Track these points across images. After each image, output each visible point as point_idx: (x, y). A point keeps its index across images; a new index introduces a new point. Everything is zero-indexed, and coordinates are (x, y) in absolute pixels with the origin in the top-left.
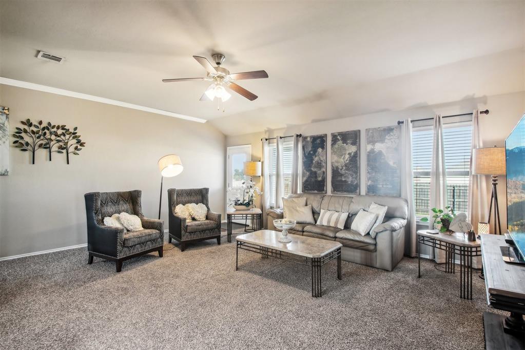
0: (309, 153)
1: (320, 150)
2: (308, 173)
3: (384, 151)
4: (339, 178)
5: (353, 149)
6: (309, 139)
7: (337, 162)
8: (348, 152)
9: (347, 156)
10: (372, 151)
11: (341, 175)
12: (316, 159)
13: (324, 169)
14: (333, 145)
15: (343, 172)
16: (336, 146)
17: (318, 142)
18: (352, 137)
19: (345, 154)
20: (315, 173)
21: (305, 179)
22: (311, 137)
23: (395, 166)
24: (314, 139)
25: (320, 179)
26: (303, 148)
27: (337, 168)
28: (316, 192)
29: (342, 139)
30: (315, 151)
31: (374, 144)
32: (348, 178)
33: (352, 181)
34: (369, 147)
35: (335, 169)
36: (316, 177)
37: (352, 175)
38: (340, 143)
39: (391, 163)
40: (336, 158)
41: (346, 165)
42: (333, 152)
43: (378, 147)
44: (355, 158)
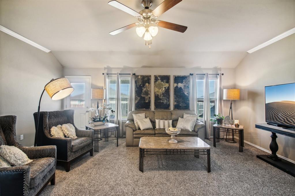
0: (140, 86)
1: (147, 84)
2: (139, 98)
3: (183, 87)
4: (159, 101)
5: (167, 85)
6: (140, 77)
7: (158, 92)
8: (164, 87)
9: (164, 89)
10: (177, 87)
11: (160, 99)
12: (145, 89)
13: (149, 96)
14: (155, 82)
15: (161, 97)
16: (157, 83)
17: (146, 80)
18: (166, 79)
19: (162, 88)
20: (144, 98)
21: (137, 101)
22: (141, 76)
23: (187, 95)
24: (143, 77)
25: (147, 101)
26: (136, 82)
27: (158, 95)
28: (144, 109)
29: (161, 79)
30: (144, 85)
31: (177, 84)
32: (164, 101)
33: (166, 103)
34: (176, 85)
35: (157, 96)
36: (145, 100)
37: (166, 100)
38: (160, 81)
39: (186, 94)
40: (157, 90)
41: (163, 94)
42: (155, 86)
43: (180, 85)
44: (168, 90)
